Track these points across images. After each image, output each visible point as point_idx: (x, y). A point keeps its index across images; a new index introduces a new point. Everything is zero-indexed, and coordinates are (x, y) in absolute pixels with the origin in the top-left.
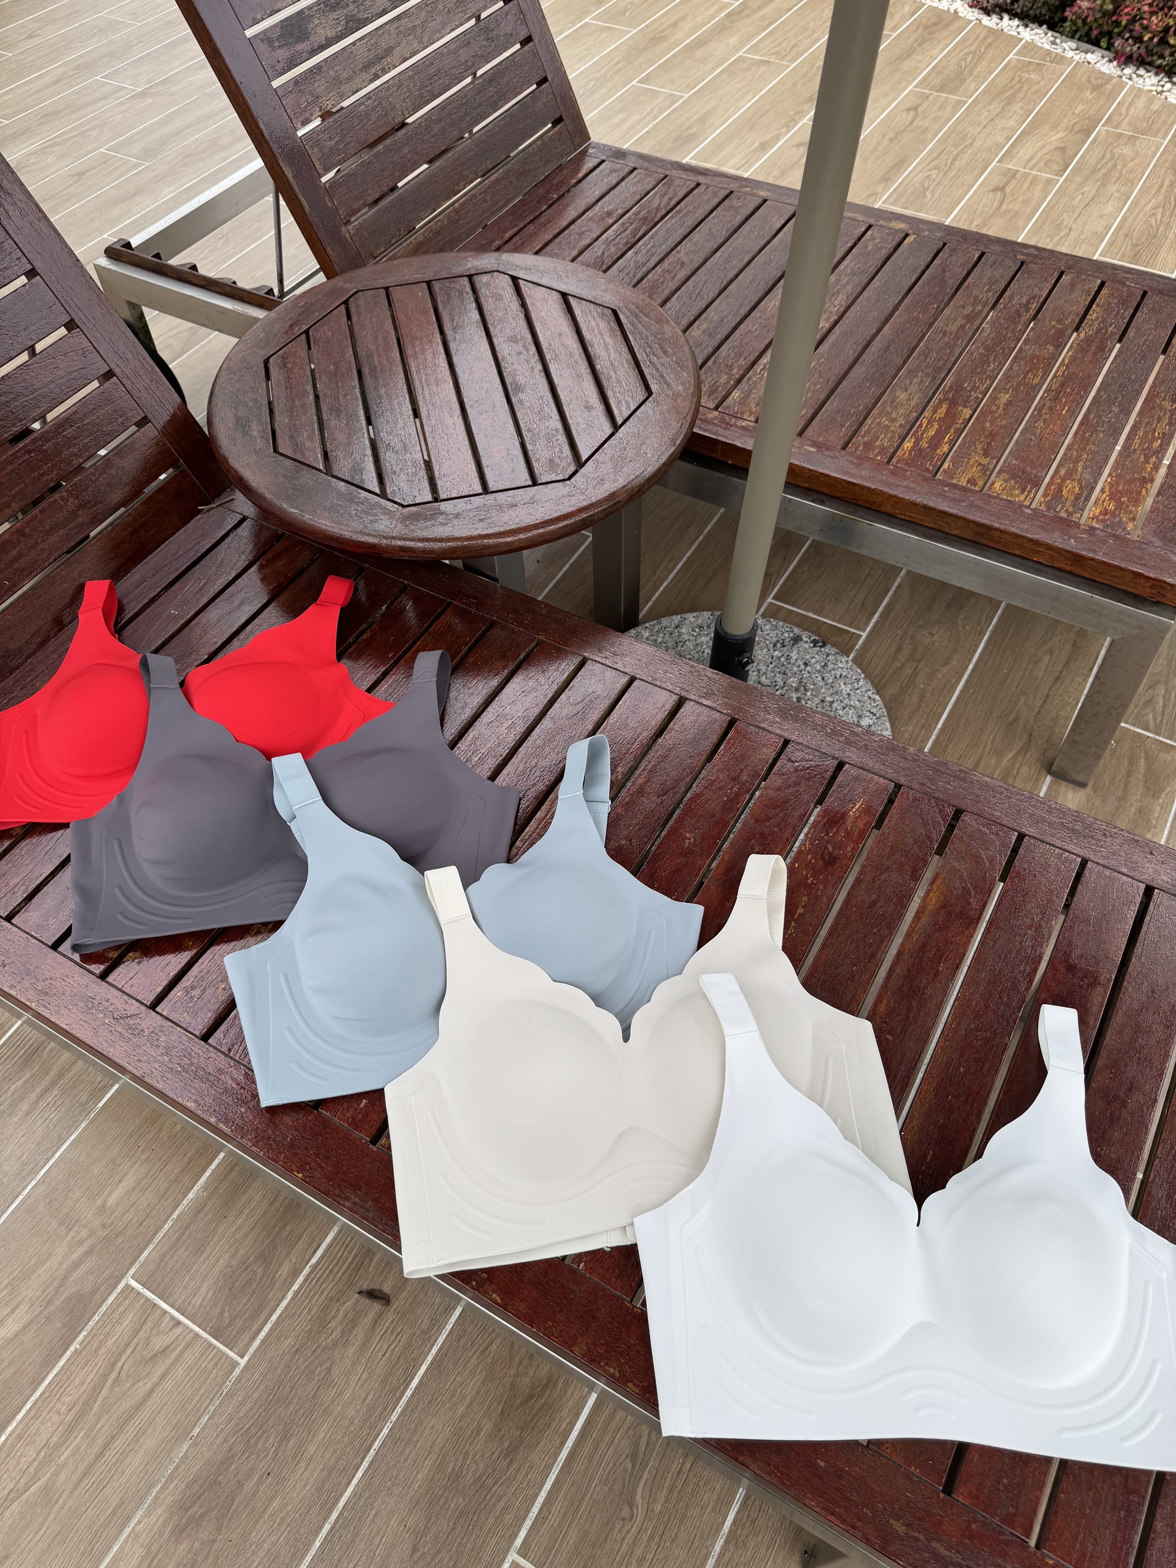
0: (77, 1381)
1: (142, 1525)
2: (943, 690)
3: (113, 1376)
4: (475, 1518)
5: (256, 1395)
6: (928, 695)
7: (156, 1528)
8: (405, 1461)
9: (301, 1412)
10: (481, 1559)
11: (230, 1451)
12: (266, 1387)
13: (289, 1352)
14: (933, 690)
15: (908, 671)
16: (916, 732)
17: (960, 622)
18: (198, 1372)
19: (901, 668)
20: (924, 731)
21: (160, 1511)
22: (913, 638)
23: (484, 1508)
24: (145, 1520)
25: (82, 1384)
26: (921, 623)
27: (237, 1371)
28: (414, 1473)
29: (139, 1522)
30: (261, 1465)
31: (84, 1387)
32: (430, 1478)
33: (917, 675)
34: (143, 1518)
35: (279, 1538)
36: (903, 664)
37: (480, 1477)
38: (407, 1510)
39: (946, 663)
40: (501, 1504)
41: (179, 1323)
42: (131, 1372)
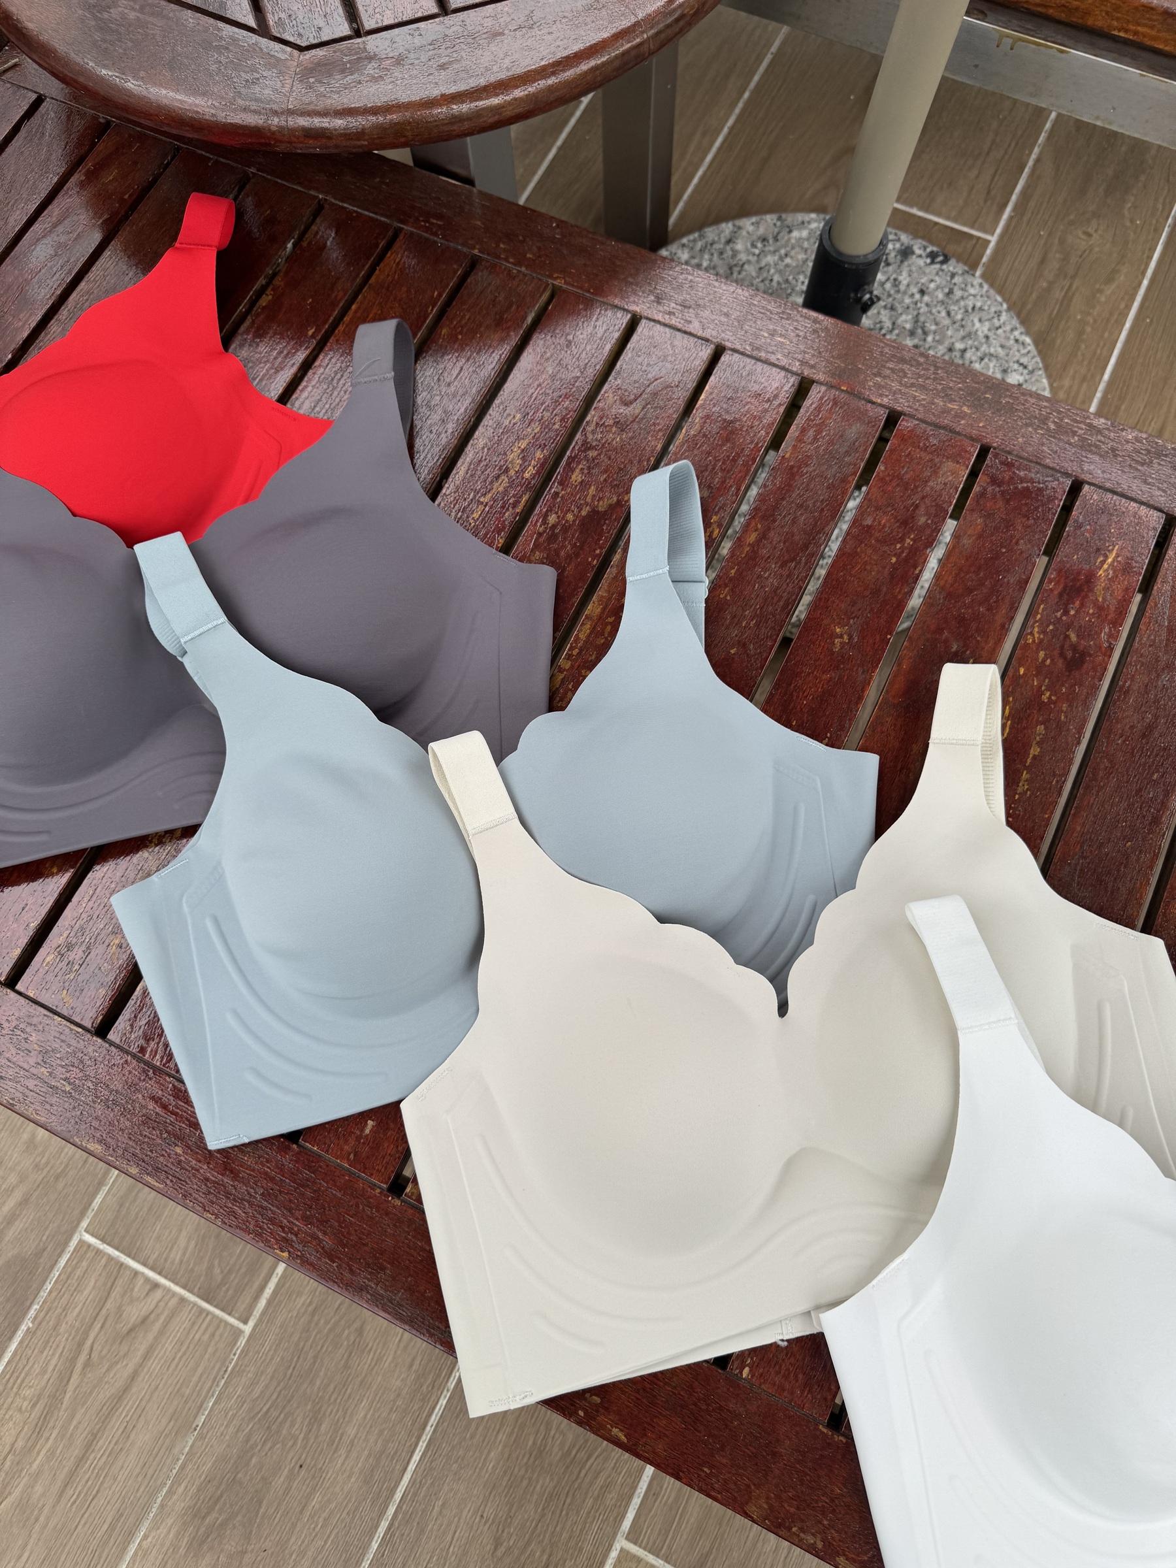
0: (37, 1368)
1: (149, 1539)
2: (1108, 321)
3: (82, 1358)
4: (568, 1501)
5: (270, 1370)
6: (1088, 329)
7: (168, 1543)
8: (472, 1437)
9: (332, 1386)
10: (581, 1549)
11: (247, 1441)
12: (282, 1359)
13: (306, 1312)
14: (1095, 321)
15: (1058, 294)
16: (1075, 388)
17: (1126, 212)
18: (192, 1346)
19: (1049, 290)
20: (1085, 385)
21: (170, 1521)
22: (1062, 241)
23: (579, 1487)
24: (153, 1534)
25: (44, 1371)
26: (1072, 217)
27: (242, 1342)
28: (486, 1451)
29: (145, 1537)
30: (290, 1457)
31: (47, 1377)
32: (506, 1456)
33: (1071, 300)
34: (150, 1532)
35: (326, 1542)
36: (1051, 284)
37: (570, 1451)
38: (481, 1497)
39: (1110, 280)
40: (600, 1481)
41: (156, 1286)
42: (104, 1353)
